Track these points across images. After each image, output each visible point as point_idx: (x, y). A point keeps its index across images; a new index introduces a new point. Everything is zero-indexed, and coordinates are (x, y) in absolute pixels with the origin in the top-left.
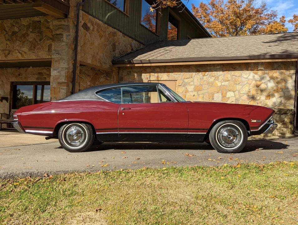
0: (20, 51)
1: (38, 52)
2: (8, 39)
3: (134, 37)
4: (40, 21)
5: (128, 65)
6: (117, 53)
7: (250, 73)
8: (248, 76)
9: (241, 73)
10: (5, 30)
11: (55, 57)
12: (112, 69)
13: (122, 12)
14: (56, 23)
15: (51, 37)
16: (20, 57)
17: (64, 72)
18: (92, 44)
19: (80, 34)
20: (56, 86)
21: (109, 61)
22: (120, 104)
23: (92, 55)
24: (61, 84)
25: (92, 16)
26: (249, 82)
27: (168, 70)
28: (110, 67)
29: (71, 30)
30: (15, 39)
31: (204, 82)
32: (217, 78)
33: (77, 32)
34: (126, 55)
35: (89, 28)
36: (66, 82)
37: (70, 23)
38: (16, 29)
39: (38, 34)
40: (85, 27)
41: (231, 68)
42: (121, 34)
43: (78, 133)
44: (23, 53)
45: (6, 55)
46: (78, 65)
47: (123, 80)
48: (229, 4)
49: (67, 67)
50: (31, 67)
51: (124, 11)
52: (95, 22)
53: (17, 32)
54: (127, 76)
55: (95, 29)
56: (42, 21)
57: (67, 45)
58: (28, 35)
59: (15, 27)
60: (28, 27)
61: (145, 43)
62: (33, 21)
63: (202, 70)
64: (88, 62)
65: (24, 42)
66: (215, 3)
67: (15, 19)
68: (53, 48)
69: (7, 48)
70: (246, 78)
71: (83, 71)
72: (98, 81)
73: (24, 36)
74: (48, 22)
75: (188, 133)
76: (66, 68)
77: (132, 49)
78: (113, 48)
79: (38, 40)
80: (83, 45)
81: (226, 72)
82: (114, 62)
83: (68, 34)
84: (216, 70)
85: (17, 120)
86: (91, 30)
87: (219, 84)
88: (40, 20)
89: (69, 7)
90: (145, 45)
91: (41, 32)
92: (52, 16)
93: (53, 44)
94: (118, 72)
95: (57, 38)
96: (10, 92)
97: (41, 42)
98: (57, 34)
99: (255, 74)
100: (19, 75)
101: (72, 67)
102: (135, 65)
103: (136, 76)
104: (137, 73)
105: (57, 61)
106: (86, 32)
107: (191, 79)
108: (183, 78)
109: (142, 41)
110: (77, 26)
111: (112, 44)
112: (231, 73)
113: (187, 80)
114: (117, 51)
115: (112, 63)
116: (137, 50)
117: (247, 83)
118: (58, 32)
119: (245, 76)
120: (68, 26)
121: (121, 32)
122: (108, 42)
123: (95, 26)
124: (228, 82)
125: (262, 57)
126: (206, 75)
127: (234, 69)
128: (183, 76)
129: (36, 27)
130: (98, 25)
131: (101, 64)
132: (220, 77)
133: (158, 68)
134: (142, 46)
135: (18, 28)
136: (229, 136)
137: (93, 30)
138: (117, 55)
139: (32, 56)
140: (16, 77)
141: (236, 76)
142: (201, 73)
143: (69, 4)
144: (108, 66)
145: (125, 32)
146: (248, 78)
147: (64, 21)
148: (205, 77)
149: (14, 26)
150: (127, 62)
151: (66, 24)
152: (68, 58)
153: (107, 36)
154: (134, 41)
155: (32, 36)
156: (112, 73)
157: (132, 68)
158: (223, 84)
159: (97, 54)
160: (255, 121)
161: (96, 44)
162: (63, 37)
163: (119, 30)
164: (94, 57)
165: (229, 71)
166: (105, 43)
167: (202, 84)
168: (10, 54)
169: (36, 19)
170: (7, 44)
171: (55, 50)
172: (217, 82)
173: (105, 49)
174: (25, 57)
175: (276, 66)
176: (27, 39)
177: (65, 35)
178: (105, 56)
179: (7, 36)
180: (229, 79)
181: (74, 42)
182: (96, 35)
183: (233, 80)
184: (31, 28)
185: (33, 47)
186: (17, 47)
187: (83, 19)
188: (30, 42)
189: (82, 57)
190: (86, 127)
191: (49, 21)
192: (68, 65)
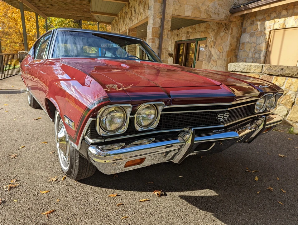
11: (149, 14)
12: (229, 20)
17: (151, 28)
21: (225, 10)
23: (192, 6)
24: (150, 40)
28: (225, 17)
44: (141, 14)
47: (245, 33)
49: (153, 22)
50: (183, 27)
54: (250, 26)
64: (185, 15)
69: (138, 12)
72: (219, 35)
94: (242, 24)
96: (174, 49)
100: (178, 35)
101: (159, 22)
102: (252, 11)
103: (259, 25)
104: (259, 21)
105: (149, 18)
115: (230, 13)
131: (208, 15)
133: (285, 11)
144: (222, 16)
150: (243, 8)
152: (154, 13)
156: (231, 24)
157: (256, 16)
159: (203, 4)
164: (197, 8)
168: (138, 17)
171: (150, 6)
174: (142, 17)
178: (217, 5)
192: (154, 19)
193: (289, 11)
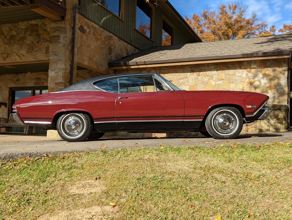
0: (19, 54)
1: (36, 54)
2: (7, 43)
3: (129, 42)
4: (38, 25)
5: (124, 68)
6: (113, 57)
7: (243, 71)
8: (241, 74)
9: (235, 71)
10: (3, 34)
11: (53, 58)
12: (108, 72)
13: (117, 17)
14: (53, 25)
15: (49, 39)
16: (18, 60)
17: (61, 73)
18: (89, 46)
19: (76, 36)
20: (53, 87)
21: (105, 64)
22: (117, 93)
23: (88, 57)
24: (59, 84)
25: (88, 19)
26: (242, 80)
27: (163, 71)
28: (106, 69)
29: (68, 32)
30: (13, 42)
31: (199, 82)
32: (211, 77)
33: (73, 34)
34: (121, 58)
35: (86, 31)
36: (63, 83)
37: (67, 25)
38: (14, 33)
39: (36, 37)
40: (82, 29)
41: (225, 67)
42: (117, 38)
43: (76, 123)
44: (21, 56)
45: (5, 58)
46: (75, 66)
48: (220, 16)
49: (65, 67)
50: (29, 73)
51: (119, 16)
52: (91, 25)
53: (15, 36)
55: (92, 32)
56: (39, 25)
57: (64, 46)
58: (26, 38)
59: (14, 31)
60: (26, 30)
61: (141, 48)
62: (30, 25)
63: (197, 71)
64: (84, 64)
65: (22, 45)
66: (207, 14)
67: (13, 24)
68: (50, 49)
69: (5, 51)
70: (240, 77)
71: (80, 74)
73: (22, 39)
74: (45, 25)
75: (185, 120)
76: (63, 69)
77: (128, 54)
78: (109, 51)
79: (35, 43)
80: (79, 47)
81: (220, 71)
82: (110, 65)
83: (65, 35)
84: (210, 70)
85: (16, 111)
86: (87, 32)
87: (214, 83)
88: (37, 23)
89: (66, 10)
90: (140, 50)
91: (38, 35)
92: (49, 19)
93: (50, 45)
95: (54, 39)
96: (9, 98)
97: (39, 44)
98: (54, 36)
99: (248, 72)
100: (17, 80)
101: (69, 68)
102: (130, 67)
105: (54, 62)
106: (82, 34)
107: (186, 79)
108: (178, 78)
109: (137, 46)
110: (73, 28)
111: (108, 47)
112: (225, 72)
113: (182, 80)
114: (113, 54)
115: (108, 66)
116: (133, 54)
117: (241, 81)
118: (55, 34)
119: (239, 75)
120: (65, 28)
121: (116, 36)
122: (104, 45)
123: (92, 30)
124: (222, 81)
125: (255, 55)
126: (200, 75)
127: (228, 68)
128: (178, 77)
129: (34, 30)
130: (95, 29)
131: (98, 66)
132: (214, 77)
133: (154, 70)
134: (137, 51)
135: (16, 31)
136: (225, 122)
137: (89, 33)
138: (113, 59)
139: (29, 59)
140: (14, 82)
141: (230, 75)
142: (195, 73)
143: (65, 6)
144: (104, 69)
145: (121, 36)
146: (242, 76)
147: (61, 24)
148: (199, 77)
149: (12, 30)
150: (123, 64)
151: (63, 26)
152: (66, 59)
153: (103, 39)
154: (130, 46)
155: (29, 39)
157: (128, 71)
158: (217, 83)
159: (94, 56)
160: (250, 107)
161: (93, 46)
162: (60, 39)
163: (114, 34)
164: (90, 59)
165: (223, 70)
166: (101, 46)
167: (196, 83)
168: (8, 57)
169: (34, 22)
170: (5, 48)
171: (52, 52)
172: (211, 81)
173: (102, 52)
174: (23, 59)
175: (268, 64)
176: (25, 42)
177: (62, 37)
178: (101, 59)
179: (5, 40)
180: (223, 78)
181: (70, 44)
182: (92, 38)
183: (227, 78)
184: (29, 31)
185: (31, 49)
186: (16, 50)
187: (79, 21)
188: (28, 45)
189: (79, 59)
190: (84, 117)
191: (46, 23)
192: (66, 66)
193: (157, 70)
